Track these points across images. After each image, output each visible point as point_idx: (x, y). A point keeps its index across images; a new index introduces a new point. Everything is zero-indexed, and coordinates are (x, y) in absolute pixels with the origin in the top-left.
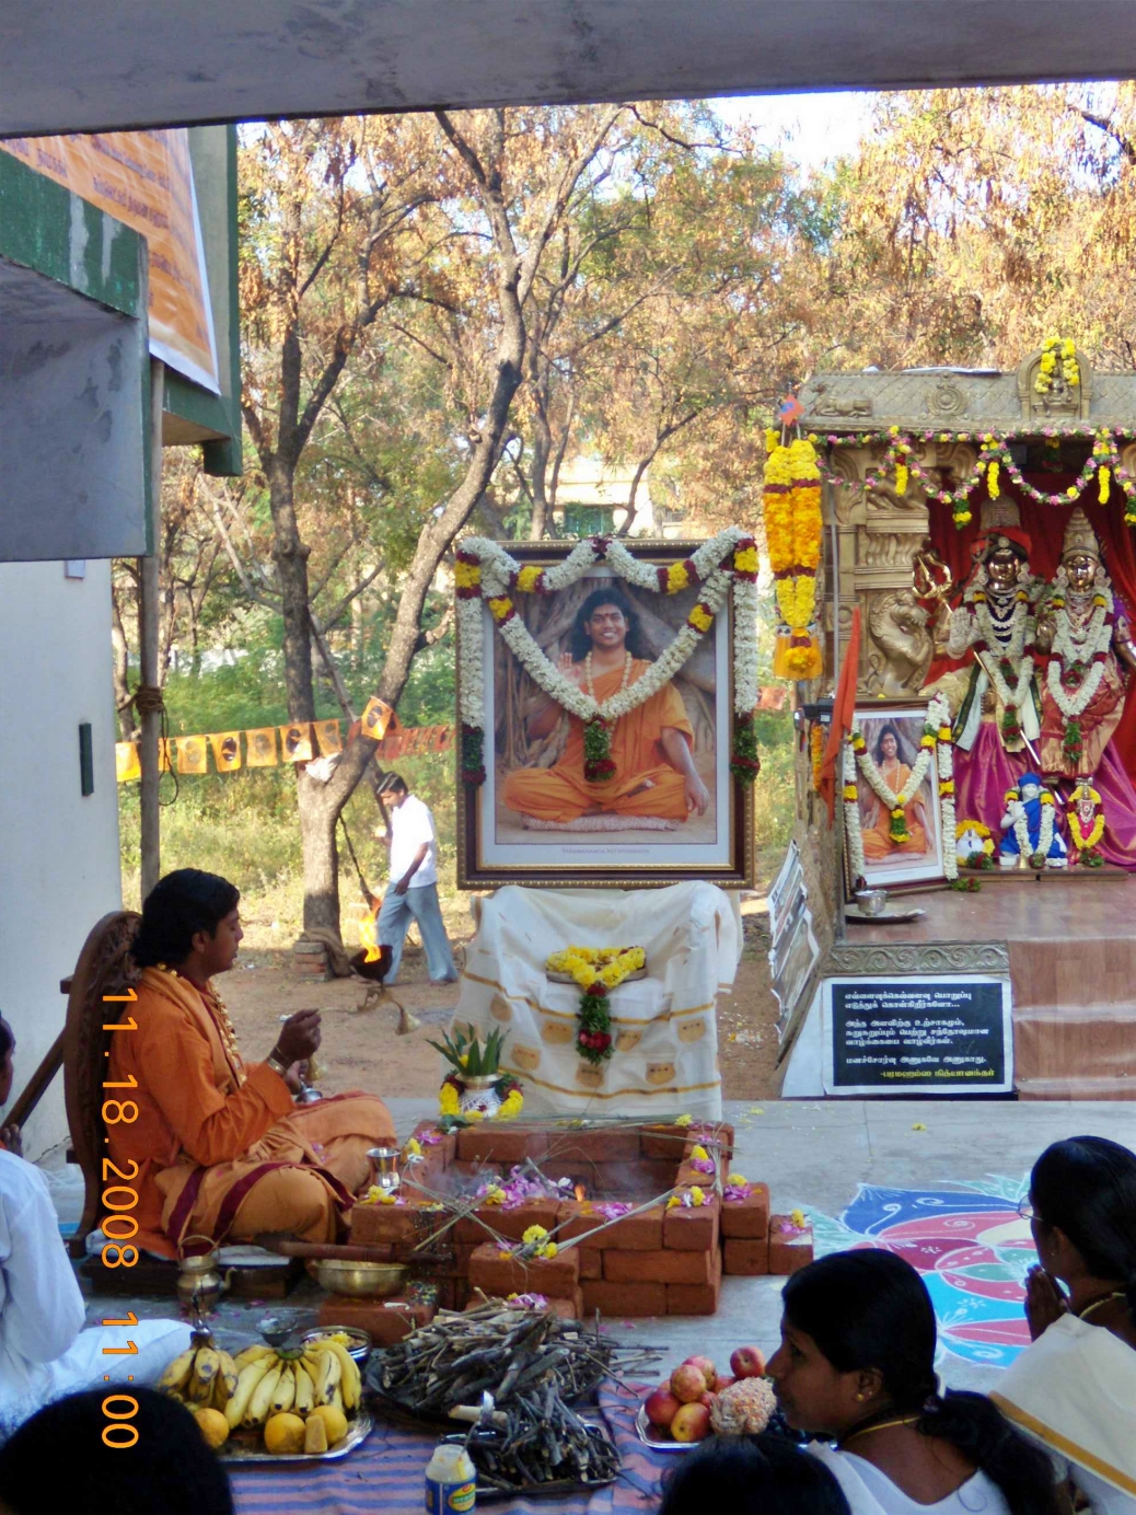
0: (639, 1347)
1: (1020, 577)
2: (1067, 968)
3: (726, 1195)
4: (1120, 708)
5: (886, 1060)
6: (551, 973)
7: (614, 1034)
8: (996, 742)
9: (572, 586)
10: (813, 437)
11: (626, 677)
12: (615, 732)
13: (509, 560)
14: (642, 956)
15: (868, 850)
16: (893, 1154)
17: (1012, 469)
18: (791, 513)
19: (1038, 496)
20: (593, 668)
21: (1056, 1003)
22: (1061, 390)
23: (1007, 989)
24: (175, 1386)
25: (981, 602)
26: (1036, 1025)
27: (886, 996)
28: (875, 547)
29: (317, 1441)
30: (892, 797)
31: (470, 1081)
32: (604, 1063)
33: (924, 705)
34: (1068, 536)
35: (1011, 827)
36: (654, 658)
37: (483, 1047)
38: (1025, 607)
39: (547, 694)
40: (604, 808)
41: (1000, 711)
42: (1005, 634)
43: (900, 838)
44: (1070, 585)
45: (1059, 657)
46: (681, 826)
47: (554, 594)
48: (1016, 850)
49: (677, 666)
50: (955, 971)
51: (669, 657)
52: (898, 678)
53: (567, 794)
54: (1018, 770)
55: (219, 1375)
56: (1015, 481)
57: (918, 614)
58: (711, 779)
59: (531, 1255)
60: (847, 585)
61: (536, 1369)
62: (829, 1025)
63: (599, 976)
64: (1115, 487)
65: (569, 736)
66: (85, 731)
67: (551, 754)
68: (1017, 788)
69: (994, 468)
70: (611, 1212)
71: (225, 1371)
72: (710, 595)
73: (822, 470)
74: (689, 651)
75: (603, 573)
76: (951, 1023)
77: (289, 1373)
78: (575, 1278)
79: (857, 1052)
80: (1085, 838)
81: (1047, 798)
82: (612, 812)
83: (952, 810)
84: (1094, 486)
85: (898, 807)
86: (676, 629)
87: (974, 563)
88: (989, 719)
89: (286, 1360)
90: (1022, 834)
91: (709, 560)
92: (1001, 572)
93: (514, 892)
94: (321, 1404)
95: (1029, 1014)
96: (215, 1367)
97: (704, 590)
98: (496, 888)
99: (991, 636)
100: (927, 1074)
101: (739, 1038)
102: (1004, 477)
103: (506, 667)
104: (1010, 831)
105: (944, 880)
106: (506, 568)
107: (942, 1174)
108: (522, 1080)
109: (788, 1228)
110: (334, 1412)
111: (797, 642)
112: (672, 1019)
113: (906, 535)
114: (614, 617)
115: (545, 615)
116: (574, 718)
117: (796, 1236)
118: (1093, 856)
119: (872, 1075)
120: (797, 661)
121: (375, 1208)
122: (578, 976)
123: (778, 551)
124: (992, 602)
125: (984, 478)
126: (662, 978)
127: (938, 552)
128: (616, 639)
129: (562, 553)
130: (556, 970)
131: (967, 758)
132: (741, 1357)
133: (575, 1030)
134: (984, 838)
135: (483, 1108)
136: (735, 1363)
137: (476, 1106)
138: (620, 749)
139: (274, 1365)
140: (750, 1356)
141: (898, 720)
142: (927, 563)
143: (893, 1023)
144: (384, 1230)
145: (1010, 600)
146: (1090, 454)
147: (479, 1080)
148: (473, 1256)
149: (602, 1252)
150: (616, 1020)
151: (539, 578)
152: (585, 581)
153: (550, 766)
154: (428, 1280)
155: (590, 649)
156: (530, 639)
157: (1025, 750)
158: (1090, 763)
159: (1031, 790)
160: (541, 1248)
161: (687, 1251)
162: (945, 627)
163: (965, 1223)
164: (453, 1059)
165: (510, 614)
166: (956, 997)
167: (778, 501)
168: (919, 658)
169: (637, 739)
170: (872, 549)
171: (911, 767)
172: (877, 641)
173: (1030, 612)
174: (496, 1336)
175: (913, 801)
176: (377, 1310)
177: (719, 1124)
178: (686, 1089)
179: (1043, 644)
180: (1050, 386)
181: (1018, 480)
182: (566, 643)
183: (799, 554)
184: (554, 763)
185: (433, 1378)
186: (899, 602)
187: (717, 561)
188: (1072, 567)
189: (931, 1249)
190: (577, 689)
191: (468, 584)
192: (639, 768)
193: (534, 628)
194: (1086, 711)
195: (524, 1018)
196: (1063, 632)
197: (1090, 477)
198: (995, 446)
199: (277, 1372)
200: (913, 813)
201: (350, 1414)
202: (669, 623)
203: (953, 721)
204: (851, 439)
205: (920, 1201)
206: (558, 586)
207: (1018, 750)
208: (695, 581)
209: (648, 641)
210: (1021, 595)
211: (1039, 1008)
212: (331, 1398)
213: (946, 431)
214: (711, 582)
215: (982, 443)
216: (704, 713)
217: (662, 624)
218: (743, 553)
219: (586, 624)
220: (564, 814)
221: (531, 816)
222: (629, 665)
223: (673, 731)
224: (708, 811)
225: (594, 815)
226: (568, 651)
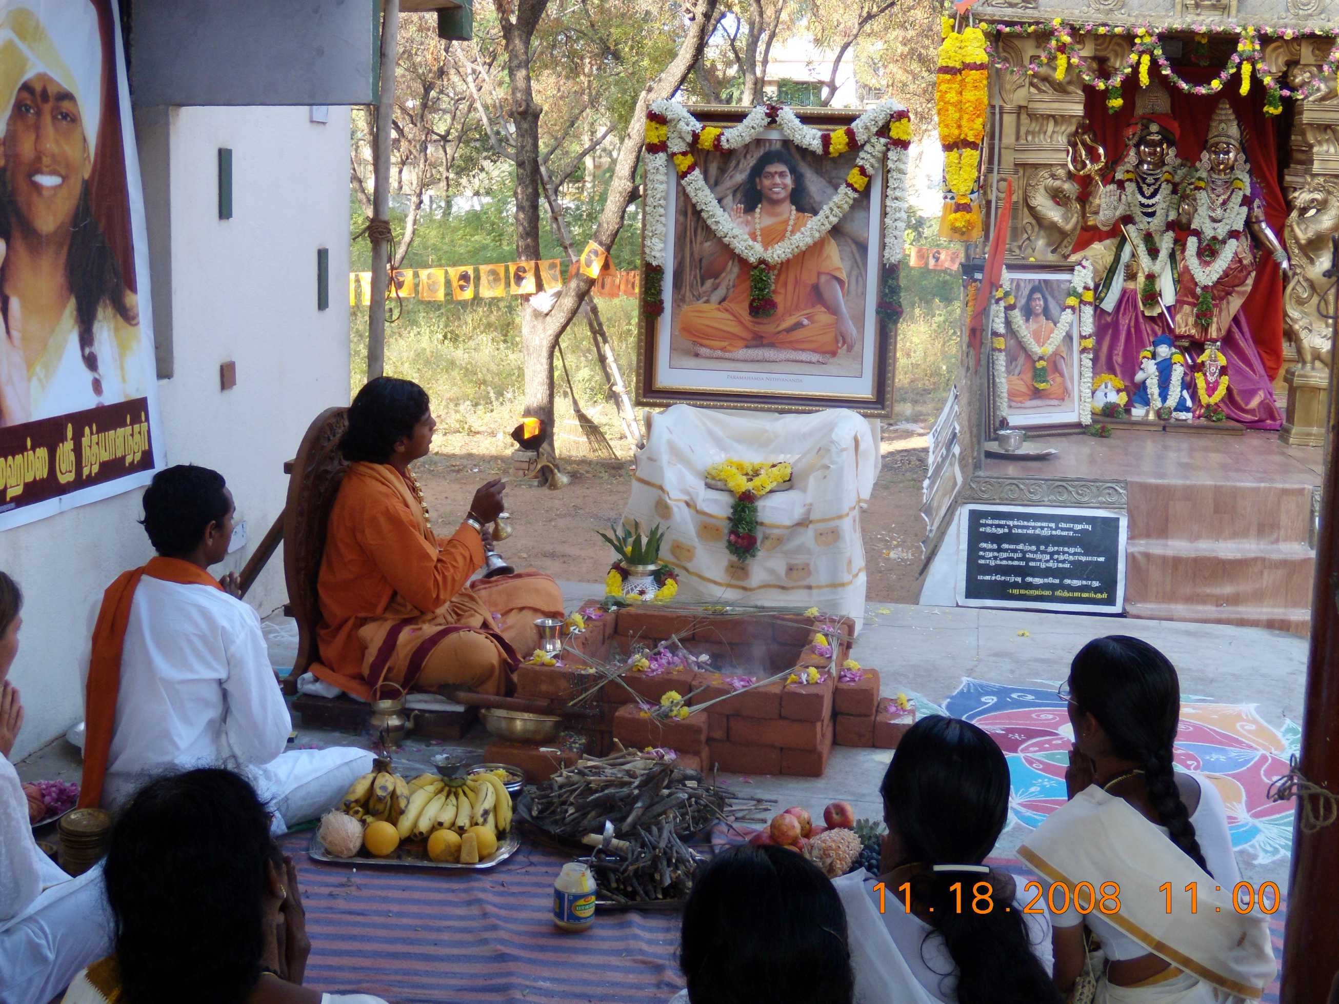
0: (752, 799)
1: (1168, 159)
2: (1179, 507)
3: (841, 678)
4: (1250, 281)
5: (1012, 579)
6: (709, 481)
7: (759, 536)
8: (1135, 307)
9: (747, 146)
10: (984, 25)
11: (790, 228)
12: (778, 276)
13: (693, 121)
14: (789, 471)
15: (1012, 395)
16: (996, 655)
17: (1162, 61)
18: (961, 93)
19: (1185, 86)
20: (762, 218)
21: (1167, 538)
23: (1123, 523)
24: (357, 801)
25: (1130, 180)
26: (1147, 556)
27: (1016, 523)
28: (1035, 126)
29: (470, 854)
30: (1037, 349)
31: (633, 568)
32: (749, 561)
33: (1071, 269)
34: (1214, 124)
35: (1144, 382)
36: (815, 213)
37: (644, 540)
38: (1170, 187)
39: (720, 240)
40: (765, 342)
41: (1141, 278)
42: (1150, 210)
43: (1042, 386)
44: (1212, 169)
45: (1197, 233)
46: (831, 360)
47: (731, 153)
48: (1146, 402)
49: (835, 220)
50: (1079, 505)
51: (828, 212)
52: (1049, 244)
53: (734, 328)
54: (1153, 331)
55: (393, 794)
56: (1164, 72)
57: (1070, 188)
58: (860, 321)
59: (667, 716)
60: (1009, 159)
61: (658, 809)
62: (964, 546)
63: (750, 486)
64: (1256, 81)
65: (738, 277)
66: (322, 255)
67: (721, 292)
68: (1152, 348)
69: (1146, 59)
70: (737, 684)
71: (398, 792)
72: (866, 159)
73: (990, 55)
74: (846, 207)
75: (774, 135)
76: (1072, 550)
77: (452, 798)
78: (703, 738)
79: (987, 570)
80: (1210, 396)
81: (1178, 358)
82: (772, 345)
83: (1090, 364)
84: (1236, 79)
85: (1041, 358)
86: (836, 187)
87: (1126, 146)
88: (1131, 285)
89: (450, 787)
90: (1153, 389)
91: (867, 128)
92: (1150, 154)
93: (683, 410)
94: (477, 824)
95: (1142, 546)
96: (391, 788)
97: (862, 154)
98: (668, 406)
99: (1137, 212)
100: (1048, 593)
101: (893, 555)
102: (1154, 67)
103: (685, 214)
104: (1143, 386)
105: (1079, 425)
106: (689, 128)
107: (1037, 674)
108: (677, 571)
109: (893, 709)
110: (487, 832)
111: (959, 208)
112: (810, 526)
113: (1062, 116)
114: (782, 174)
115: (722, 170)
116: (742, 262)
117: (899, 716)
118: (1215, 412)
119: (1000, 591)
120: (958, 224)
121: (537, 668)
122: (731, 484)
123: (947, 126)
124: (1140, 181)
125: (1136, 68)
126: (804, 490)
127: (1095, 135)
128: (783, 194)
129: (739, 117)
130: (714, 478)
131: (1109, 319)
132: (833, 811)
133: (726, 531)
134: (1119, 391)
135: (642, 593)
136: (827, 815)
137: (636, 591)
138: (782, 291)
139: (441, 791)
140: (841, 810)
141: (1046, 281)
142: (1084, 144)
143: (1021, 547)
144: (544, 687)
145: (1157, 180)
146: (1235, 50)
147: (640, 568)
148: (617, 714)
149: (728, 717)
150: (762, 524)
151: (718, 138)
152: (758, 142)
153: (720, 303)
154: (579, 732)
155: (760, 202)
156: (707, 191)
157: (1161, 315)
158: (1219, 329)
159: (1164, 351)
160: (675, 710)
161: (800, 721)
162: (1097, 201)
163: (1051, 717)
164: (619, 550)
165: (691, 168)
166: (1078, 527)
167: (949, 81)
168: (1068, 227)
169: (796, 282)
170: (1031, 129)
171: (1055, 324)
172: (1032, 210)
173: (1174, 192)
174: (626, 779)
175: (1056, 354)
176: (534, 753)
177: (842, 617)
178: (819, 587)
179: (1184, 221)
181: (1166, 72)
182: (739, 195)
183: (965, 129)
184: (724, 300)
185: (571, 810)
186: (1053, 176)
187: (874, 129)
188: (1215, 153)
189: (1017, 736)
190: (746, 237)
191: (656, 141)
192: (797, 308)
193: (712, 181)
194: (1219, 282)
195: (682, 518)
196: (1203, 211)
197: (1233, 70)
198: (1147, 40)
199: (442, 797)
200: (1055, 364)
201: (501, 835)
202: (830, 182)
203: (1097, 287)
204: (1018, 29)
205: (1014, 696)
206: (734, 145)
207: (1155, 314)
208: (854, 146)
209: (811, 197)
210: (1167, 176)
211: (1152, 541)
212: (485, 821)
213: (1104, 25)
214: (868, 147)
215: (1136, 36)
216: (856, 262)
217: (824, 182)
218: (897, 124)
219: (758, 180)
220: (730, 345)
221: (702, 345)
222: (793, 217)
223: (828, 277)
224: (855, 349)
225: (756, 346)
226: (740, 202)
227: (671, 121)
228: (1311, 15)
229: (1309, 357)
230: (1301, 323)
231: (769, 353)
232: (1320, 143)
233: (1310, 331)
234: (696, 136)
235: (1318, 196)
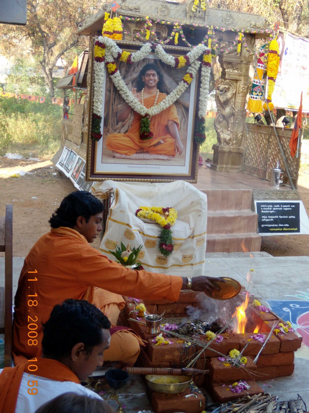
6: (142, 219)
9: (139, 61)
10: (121, 17)
11: (156, 100)
13: (118, 47)
17: (182, 36)
19: (190, 45)
20: (144, 95)
22: (199, 12)
32: (169, 256)
36: (168, 93)
39: (127, 104)
40: (144, 151)
46: (173, 159)
47: (133, 63)
49: (178, 97)
51: (175, 93)
53: (131, 145)
56: (183, 40)
58: (185, 141)
63: (167, 221)
65: (133, 121)
67: (126, 128)
69: (177, 34)
72: (193, 70)
74: (183, 91)
75: (152, 57)
82: (147, 152)
86: (178, 82)
91: (195, 57)
97: (191, 68)
98: (102, 181)
102: (180, 38)
103: (110, 91)
106: (116, 51)
112: (195, 238)
114: (153, 75)
115: (127, 72)
116: (137, 114)
122: (160, 221)
125: (174, 37)
126: (187, 221)
128: (154, 84)
129: (138, 48)
133: (158, 243)
138: (153, 128)
146: (206, 33)
150: (174, 238)
151: (129, 57)
152: (144, 60)
153: (125, 133)
155: (144, 87)
156: (123, 81)
160: (241, 360)
161: (288, 352)
164: (119, 258)
165: (116, 70)
169: (158, 125)
176: (185, 400)
178: (196, 264)
180: (196, 10)
181: (184, 40)
182: (134, 84)
184: (127, 131)
187: (197, 57)
190: (139, 103)
191: (101, 56)
192: (159, 136)
193: (123, 76)
195: (139, 239)
197: (206, 41)
198: (178, 27)
202: (174, 79)
204: (133, 19)
206: (136, 60)
208: (188, 64)
209: (166, 86)
213: (164, 20)
214: (193, 65)
215: (175, 26)
216: (184, 116)
217: (172, 79)
218: (207, 56)
219: (143, 77)
220: (129, 152)
221: (117, 152)
222: (158, 95)
223: (172, 122)
224: (182, 154)
225: (140, 153)
226: (135, 87)
227: (107, 47)
228: (230, 24)
229: (222, 141)
230: (220, 130)
231: (146, 156)
232: (228, 68)
233: (223, 132)
234: (119, 55)
235: (227, 86)
